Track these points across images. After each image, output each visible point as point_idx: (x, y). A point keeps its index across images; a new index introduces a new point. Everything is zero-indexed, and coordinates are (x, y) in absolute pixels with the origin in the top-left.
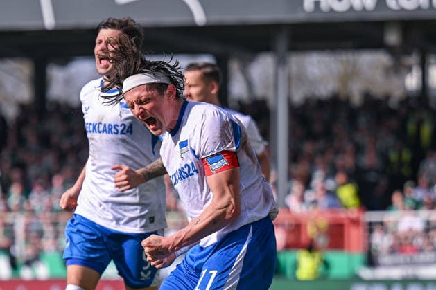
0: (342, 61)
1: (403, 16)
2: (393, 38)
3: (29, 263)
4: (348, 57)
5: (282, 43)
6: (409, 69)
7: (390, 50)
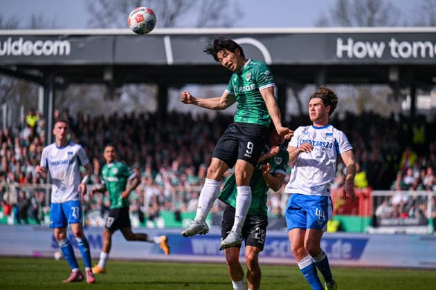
0: (360, 91)
1: (401, 62)
2: (394, 77)
3: (152, 218)
4: (364, 88)
5: (321, 79)
6: (404, 97)
7: (392, 84)
